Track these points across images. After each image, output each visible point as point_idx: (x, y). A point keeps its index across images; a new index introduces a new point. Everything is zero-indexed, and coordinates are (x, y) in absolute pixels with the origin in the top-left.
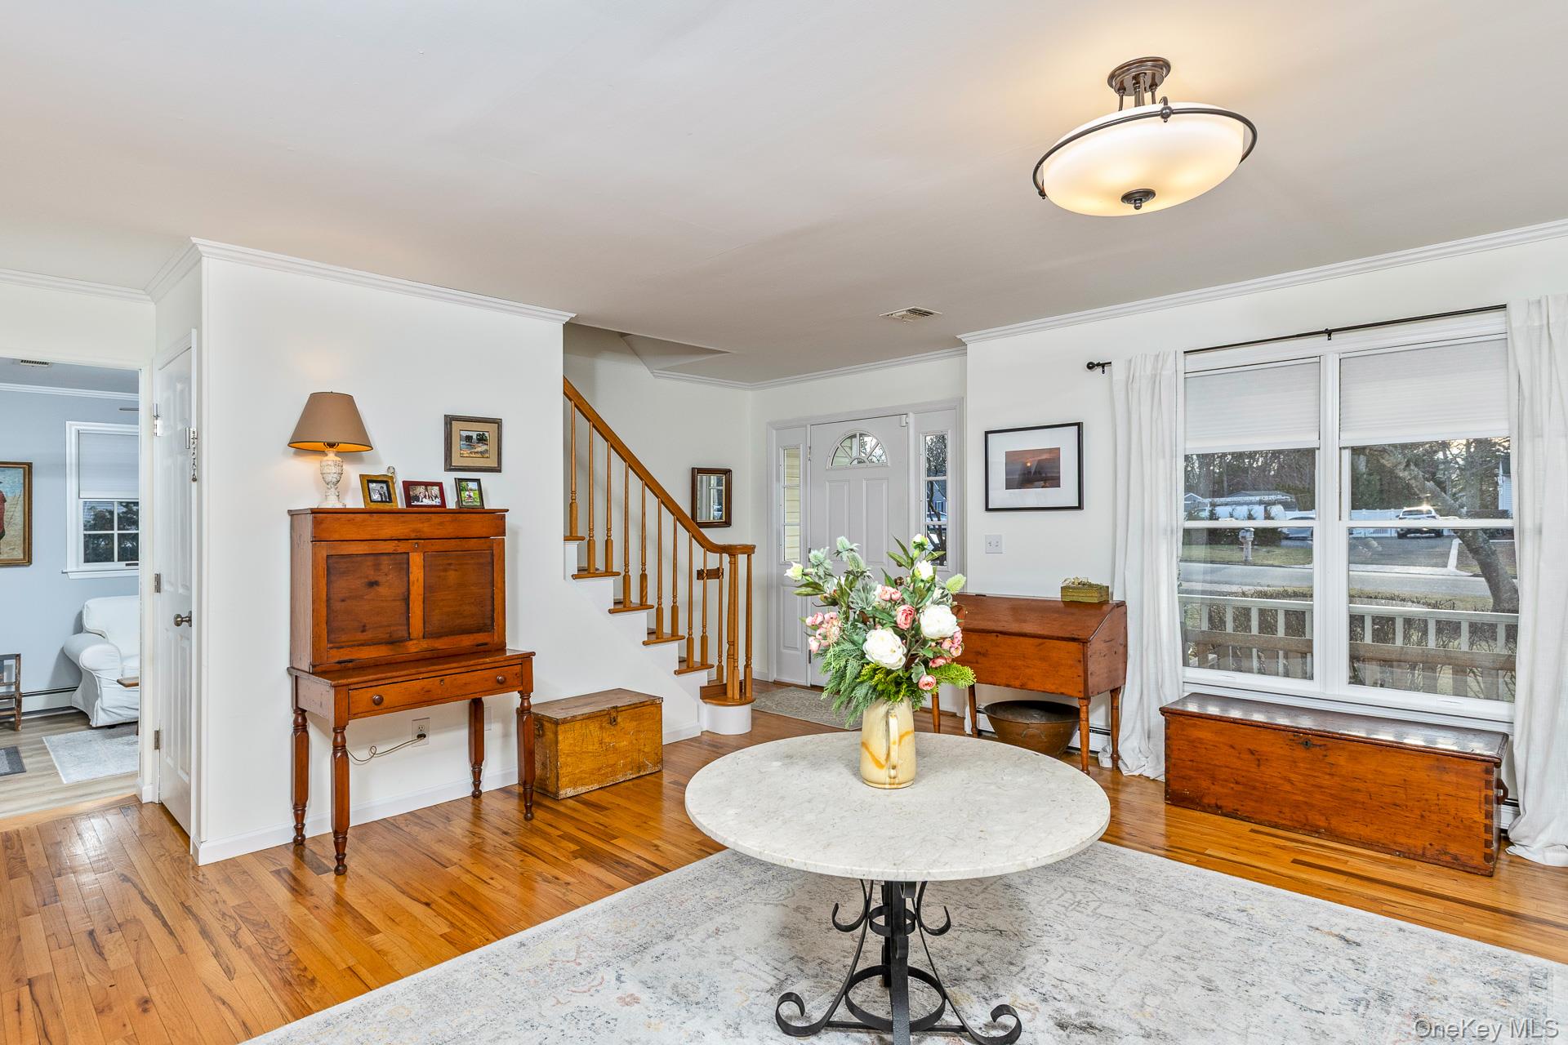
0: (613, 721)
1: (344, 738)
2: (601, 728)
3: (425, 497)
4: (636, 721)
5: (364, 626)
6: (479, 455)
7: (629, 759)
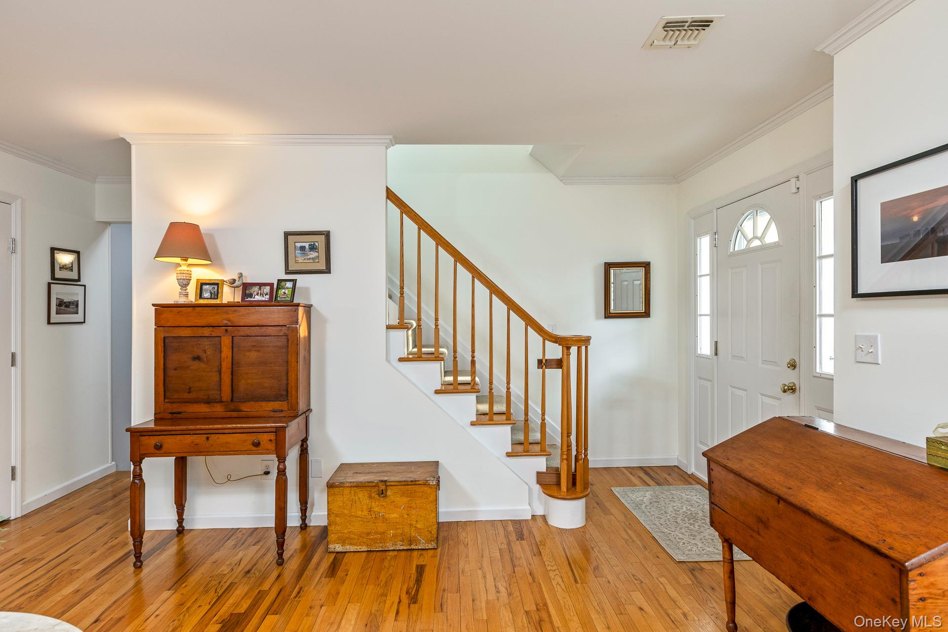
0: (382, 494)
1: (141, 469)
2: (370, 497)
3: (258, 294)
4: (407, 497)
5: (190, 389)
6: (311, 261)
7: (400, 531)
